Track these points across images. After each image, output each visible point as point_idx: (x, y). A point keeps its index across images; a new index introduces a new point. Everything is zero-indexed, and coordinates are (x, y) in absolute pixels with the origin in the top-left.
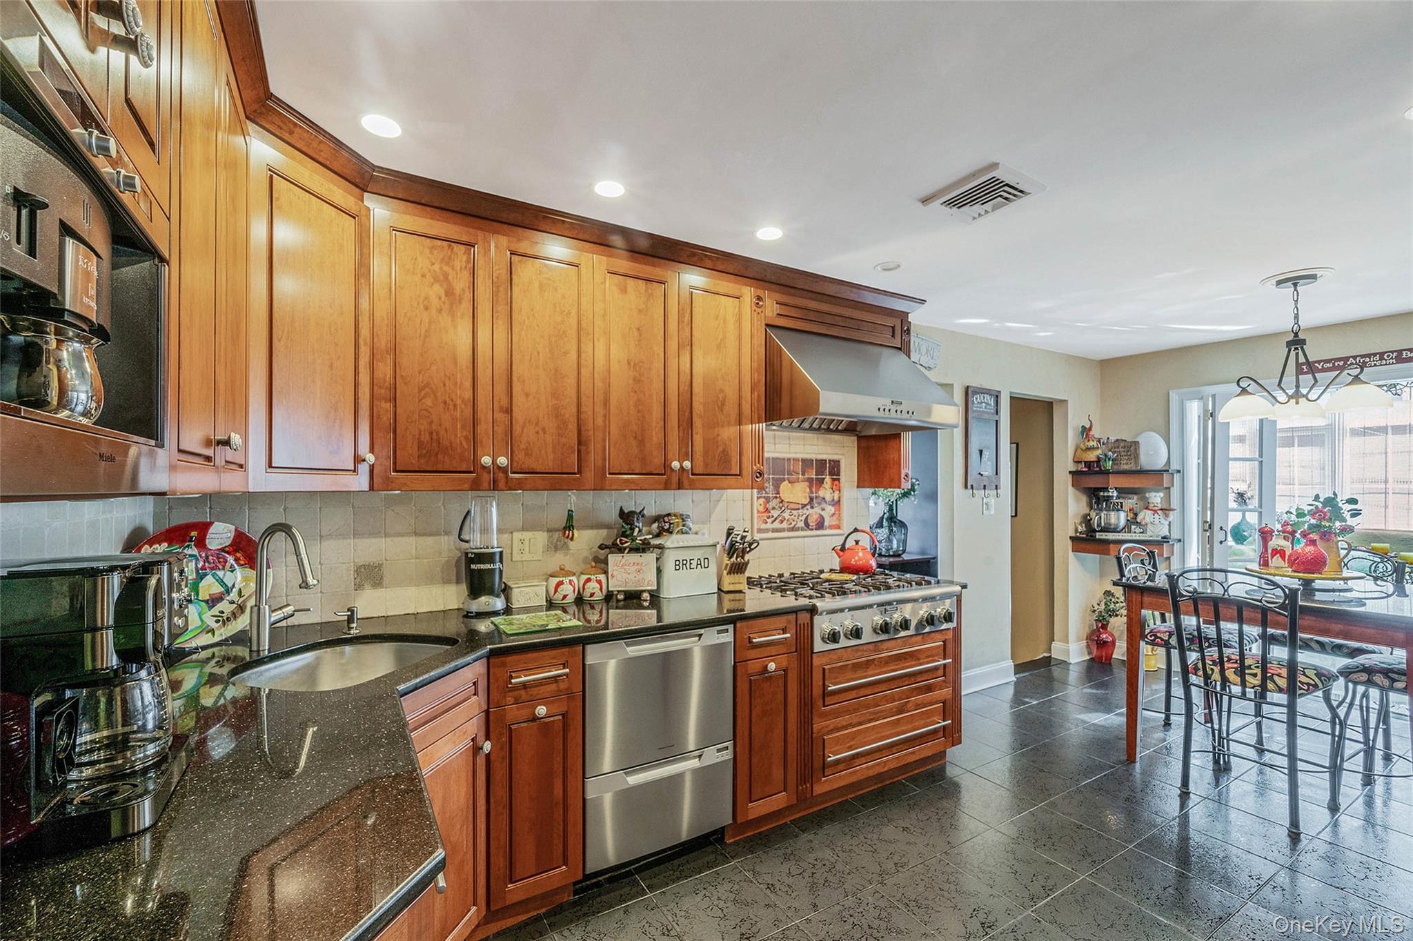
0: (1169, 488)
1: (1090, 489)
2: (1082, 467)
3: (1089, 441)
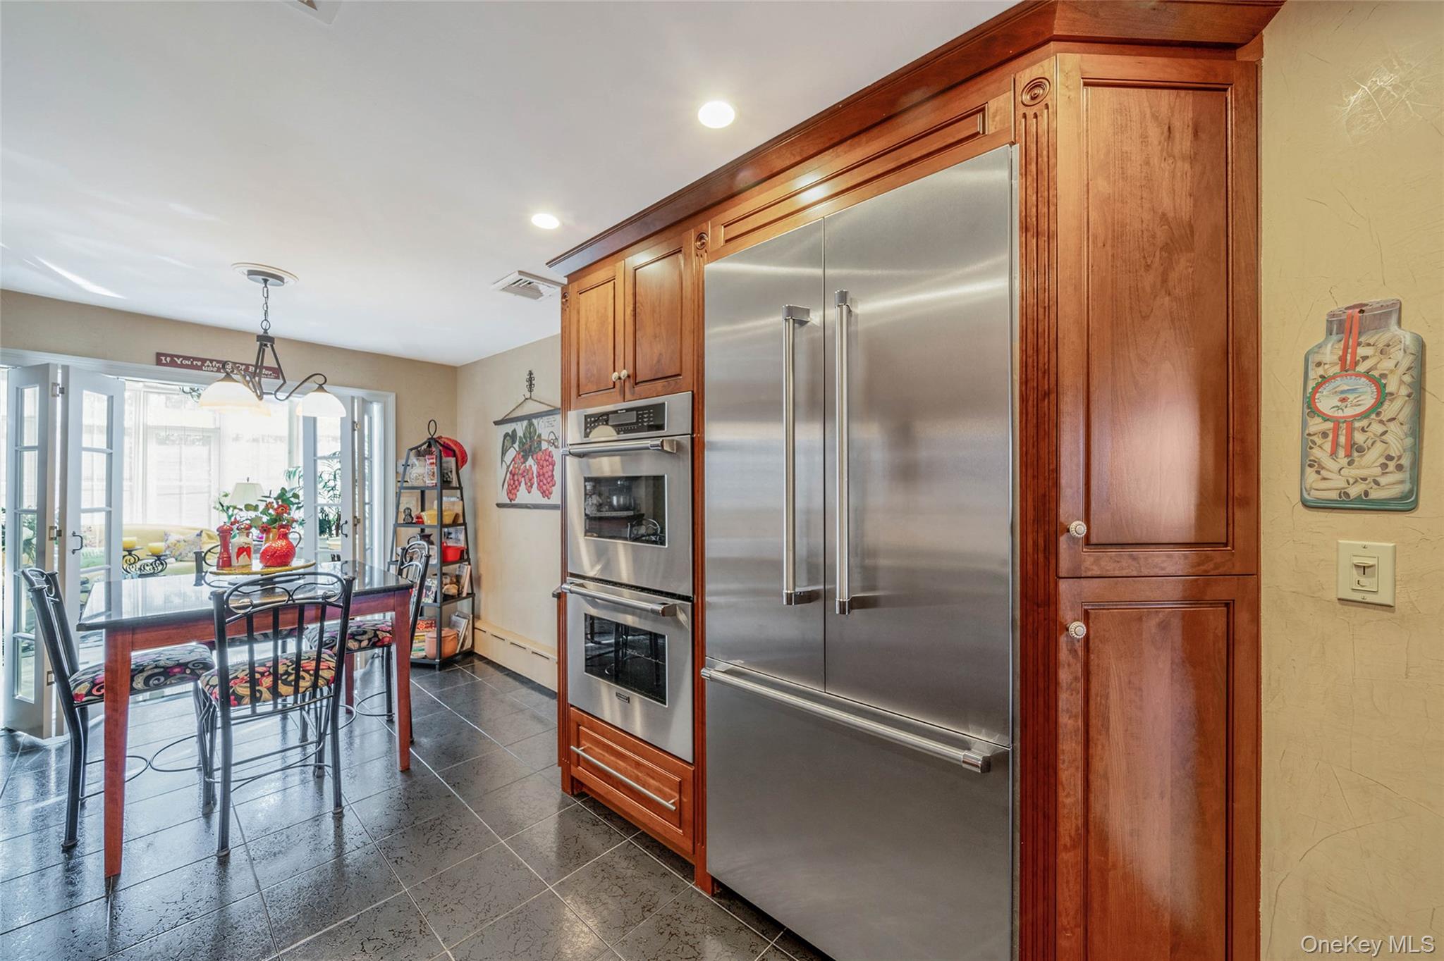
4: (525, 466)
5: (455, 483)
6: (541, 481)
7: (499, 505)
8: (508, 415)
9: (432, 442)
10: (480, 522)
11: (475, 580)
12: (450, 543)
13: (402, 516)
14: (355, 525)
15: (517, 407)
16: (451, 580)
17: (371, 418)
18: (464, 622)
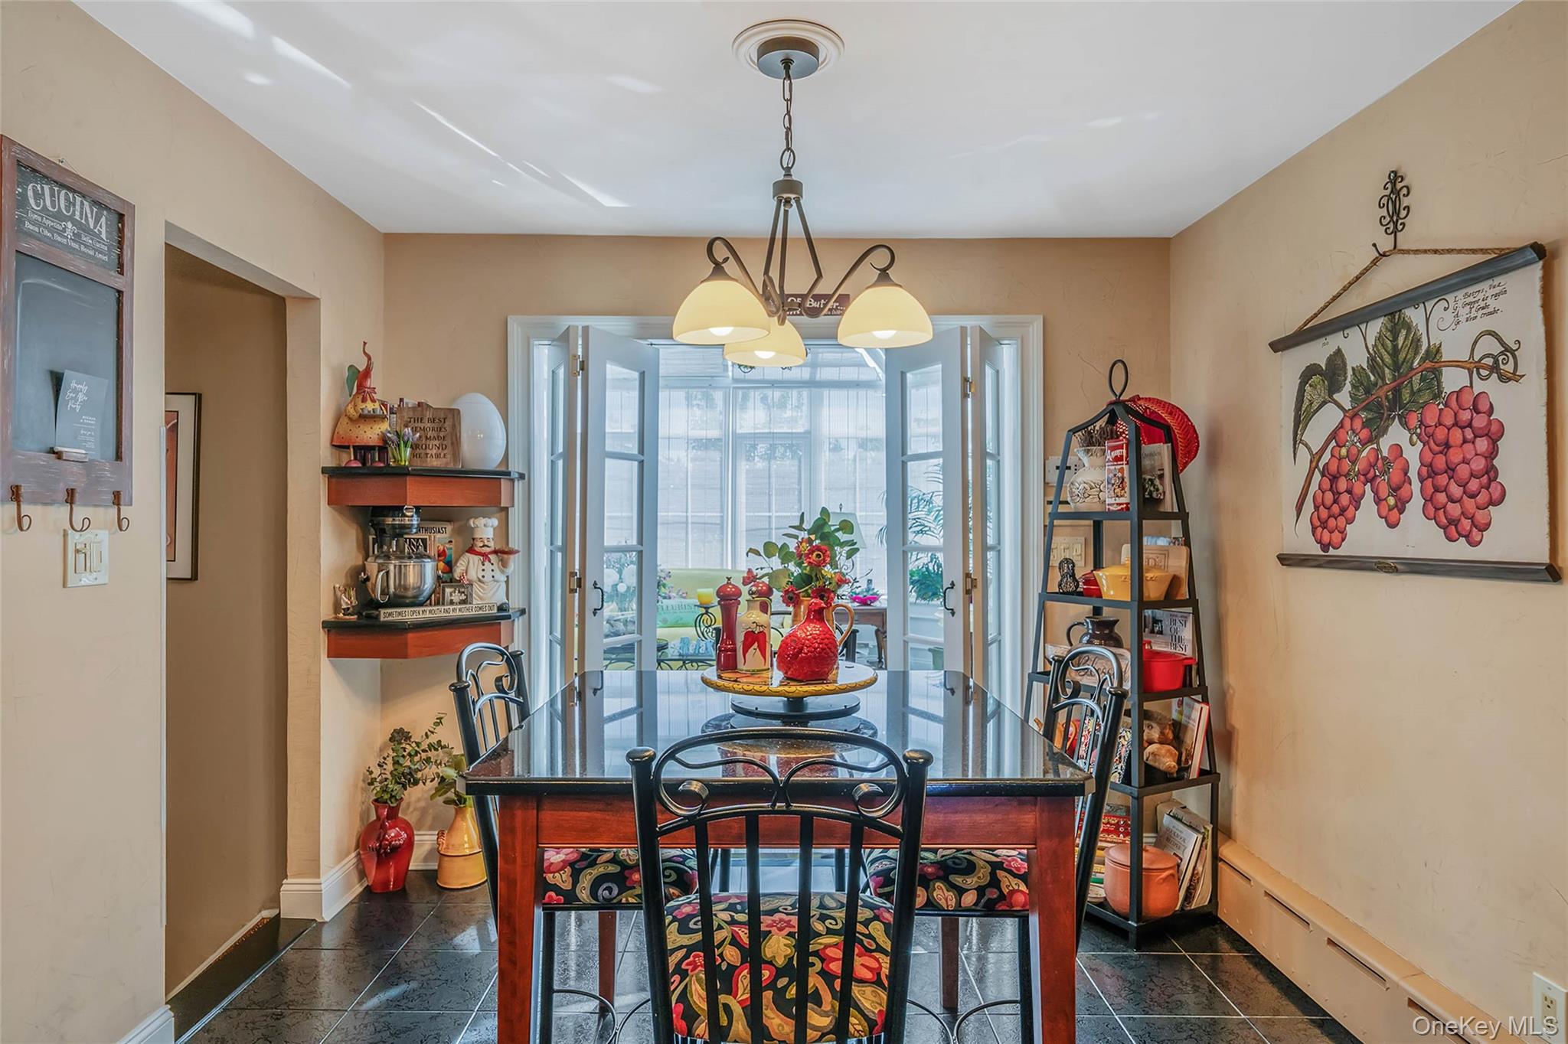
0: (507, 508)
1: (363, 509)
2: (348, 459)
3: (364, 400)
4: (1378, 450)
5: (1169, 505)
6: (1437, 490)
7: (1285, 560)
8: (1316, 315)
9: (1119, 410)
10: (1231, 600)
11: (1220, 740)
12: (1159, 645)
13: (1056, 577)
14: (968, 592)
15: (1345, 289)
16: (1162, 733)
17: (998, 372)
18: (1192, 839)
